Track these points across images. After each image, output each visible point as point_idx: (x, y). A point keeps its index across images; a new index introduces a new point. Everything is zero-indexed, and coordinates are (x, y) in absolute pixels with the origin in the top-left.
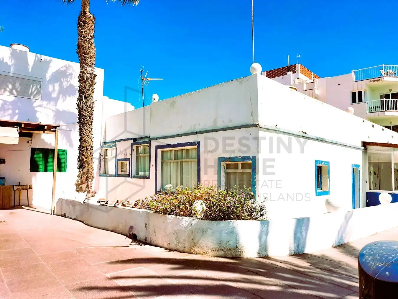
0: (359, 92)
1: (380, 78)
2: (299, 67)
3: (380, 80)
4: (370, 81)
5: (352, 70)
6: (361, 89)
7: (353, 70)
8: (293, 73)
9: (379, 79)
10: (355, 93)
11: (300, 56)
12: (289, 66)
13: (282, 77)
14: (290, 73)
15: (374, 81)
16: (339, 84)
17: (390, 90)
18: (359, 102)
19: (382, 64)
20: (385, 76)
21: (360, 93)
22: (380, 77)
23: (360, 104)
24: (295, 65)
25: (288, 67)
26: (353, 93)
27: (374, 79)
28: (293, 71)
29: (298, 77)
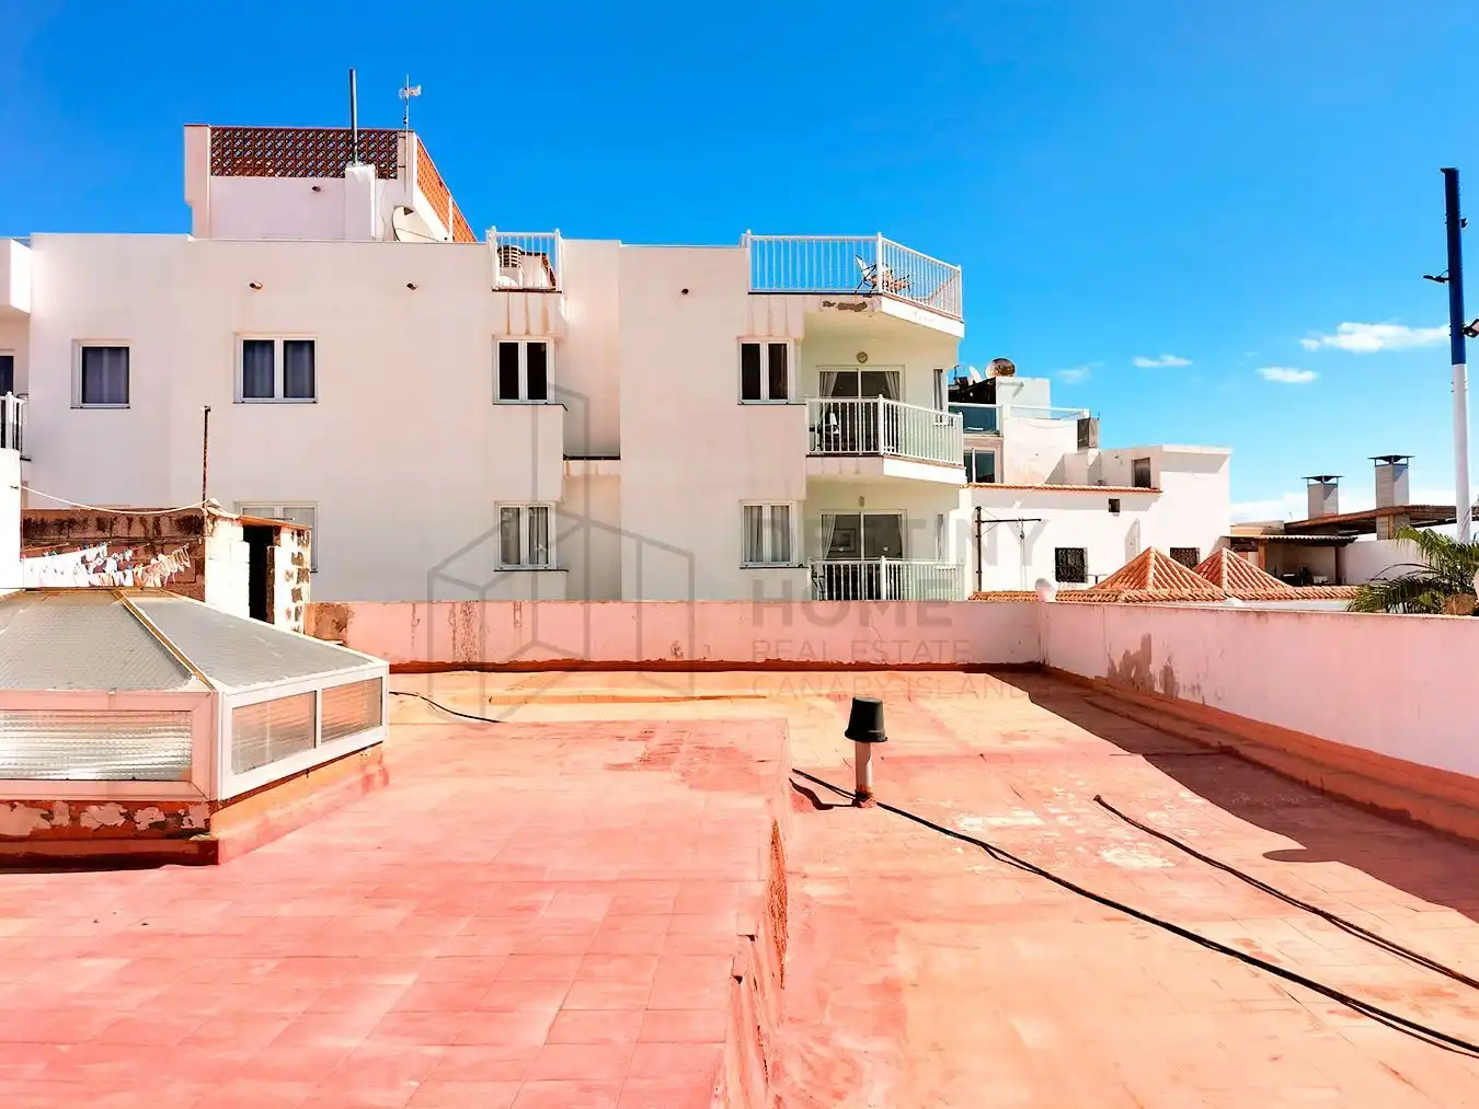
0: (774, 348)
1: (866, 299)
2: (410, 148)
3: (864, 305)
4: (828, 304)
5: (744, 231)
6: (783, 334)
7: (750, 231)
8: (381, 175)
9: (860, 299)
10: (756, 348)
11: (418, 91)
12: (359, 133)
13: (316, 181)
14: (361, 172)
15: (842, 307)
16: (684, 291)
17: (862, 357)
18: (771, 397)
19: (875, 233)
20: (890, 292)
21: (777, 352)
22: (869, 295)
24: (391, 133)
25: (351, 132)
26: (744, 345)
27: (842, 299)
28: (378, 167)
29: (408, 206)
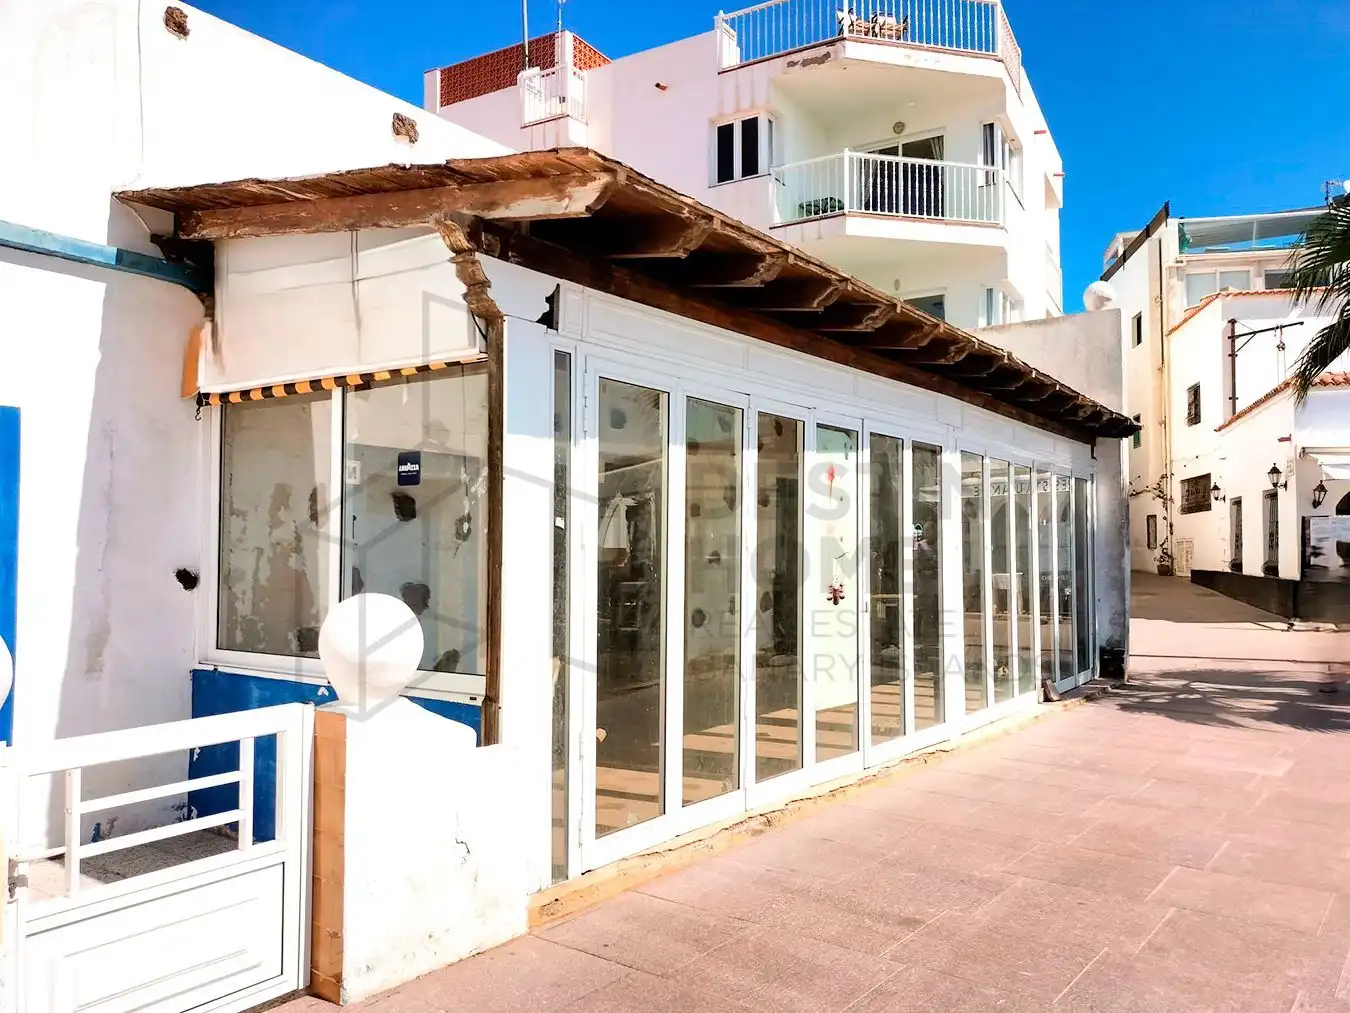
0: (745, 124)
1: (828, 49)
2: (566, 46)
3: (827, 55)
4: (792, 64)
5: (717, 13)
6: (753, 106)
7: (721, 12)
9: (824, 50)
10: (730, 127)
14: (531, 76)
15: (805, 63)
16: (658, 85)
17: (899, 127)
18: (744, 174)
20: (855, 35)
21: (750, 127)
22: (831, 43)
23: (751, 182)
24: (551, 35)
26: (719, 128)
27: (807, 55)
28: (542, 68)
